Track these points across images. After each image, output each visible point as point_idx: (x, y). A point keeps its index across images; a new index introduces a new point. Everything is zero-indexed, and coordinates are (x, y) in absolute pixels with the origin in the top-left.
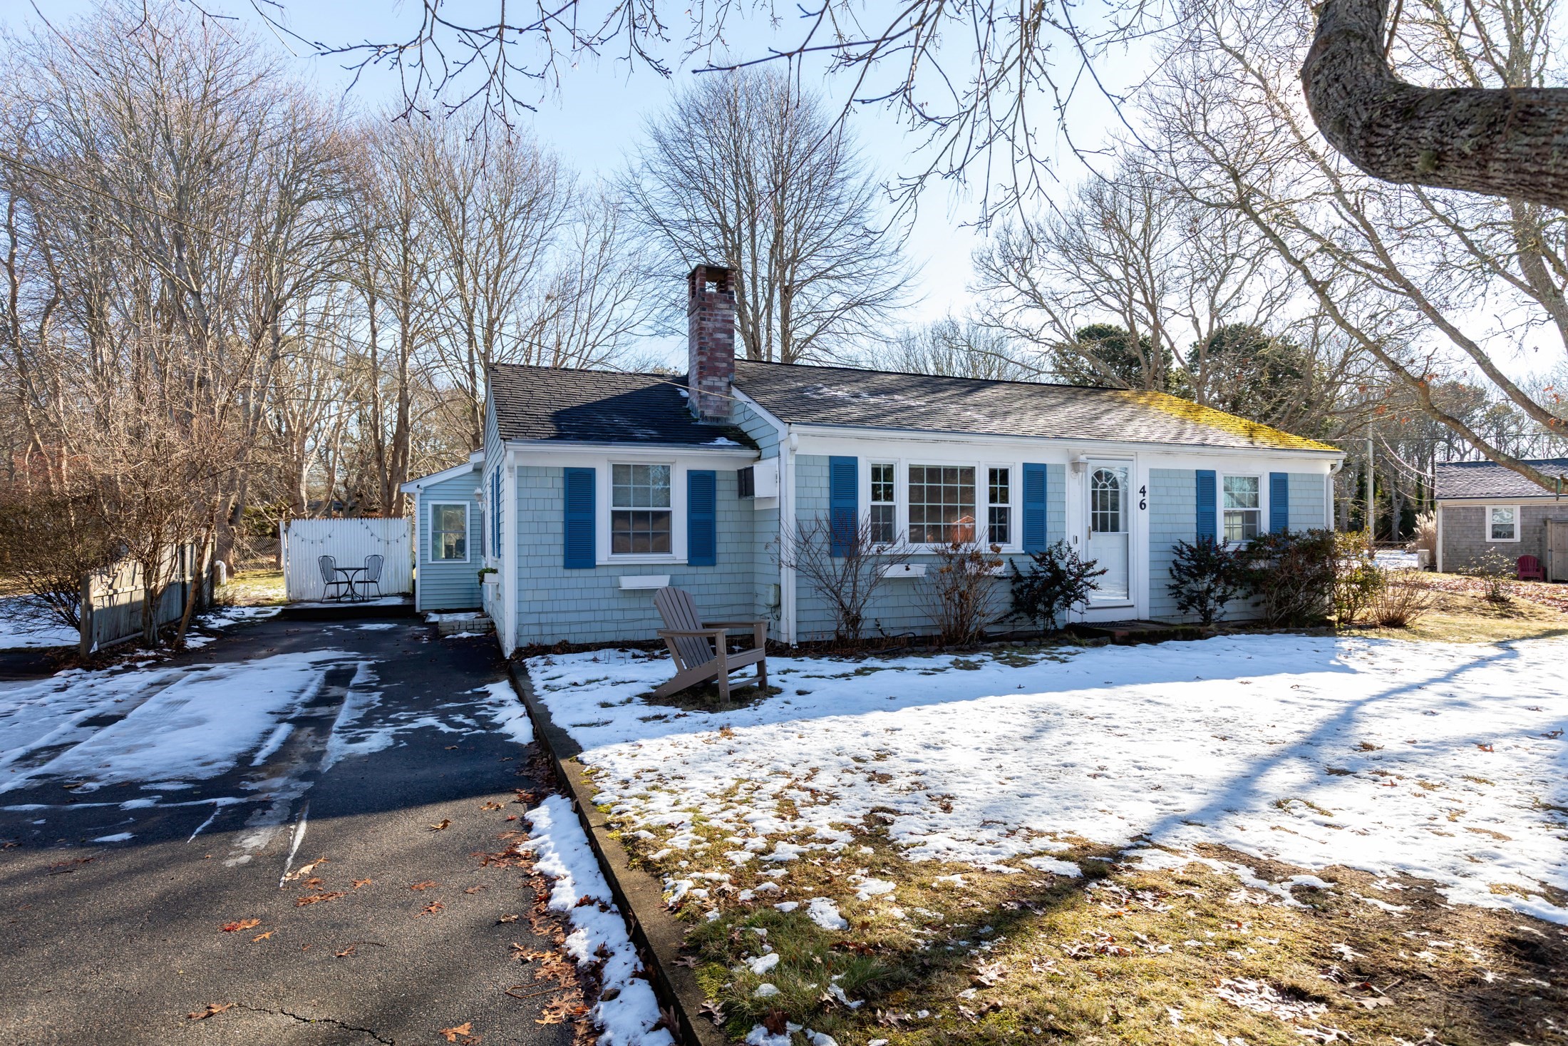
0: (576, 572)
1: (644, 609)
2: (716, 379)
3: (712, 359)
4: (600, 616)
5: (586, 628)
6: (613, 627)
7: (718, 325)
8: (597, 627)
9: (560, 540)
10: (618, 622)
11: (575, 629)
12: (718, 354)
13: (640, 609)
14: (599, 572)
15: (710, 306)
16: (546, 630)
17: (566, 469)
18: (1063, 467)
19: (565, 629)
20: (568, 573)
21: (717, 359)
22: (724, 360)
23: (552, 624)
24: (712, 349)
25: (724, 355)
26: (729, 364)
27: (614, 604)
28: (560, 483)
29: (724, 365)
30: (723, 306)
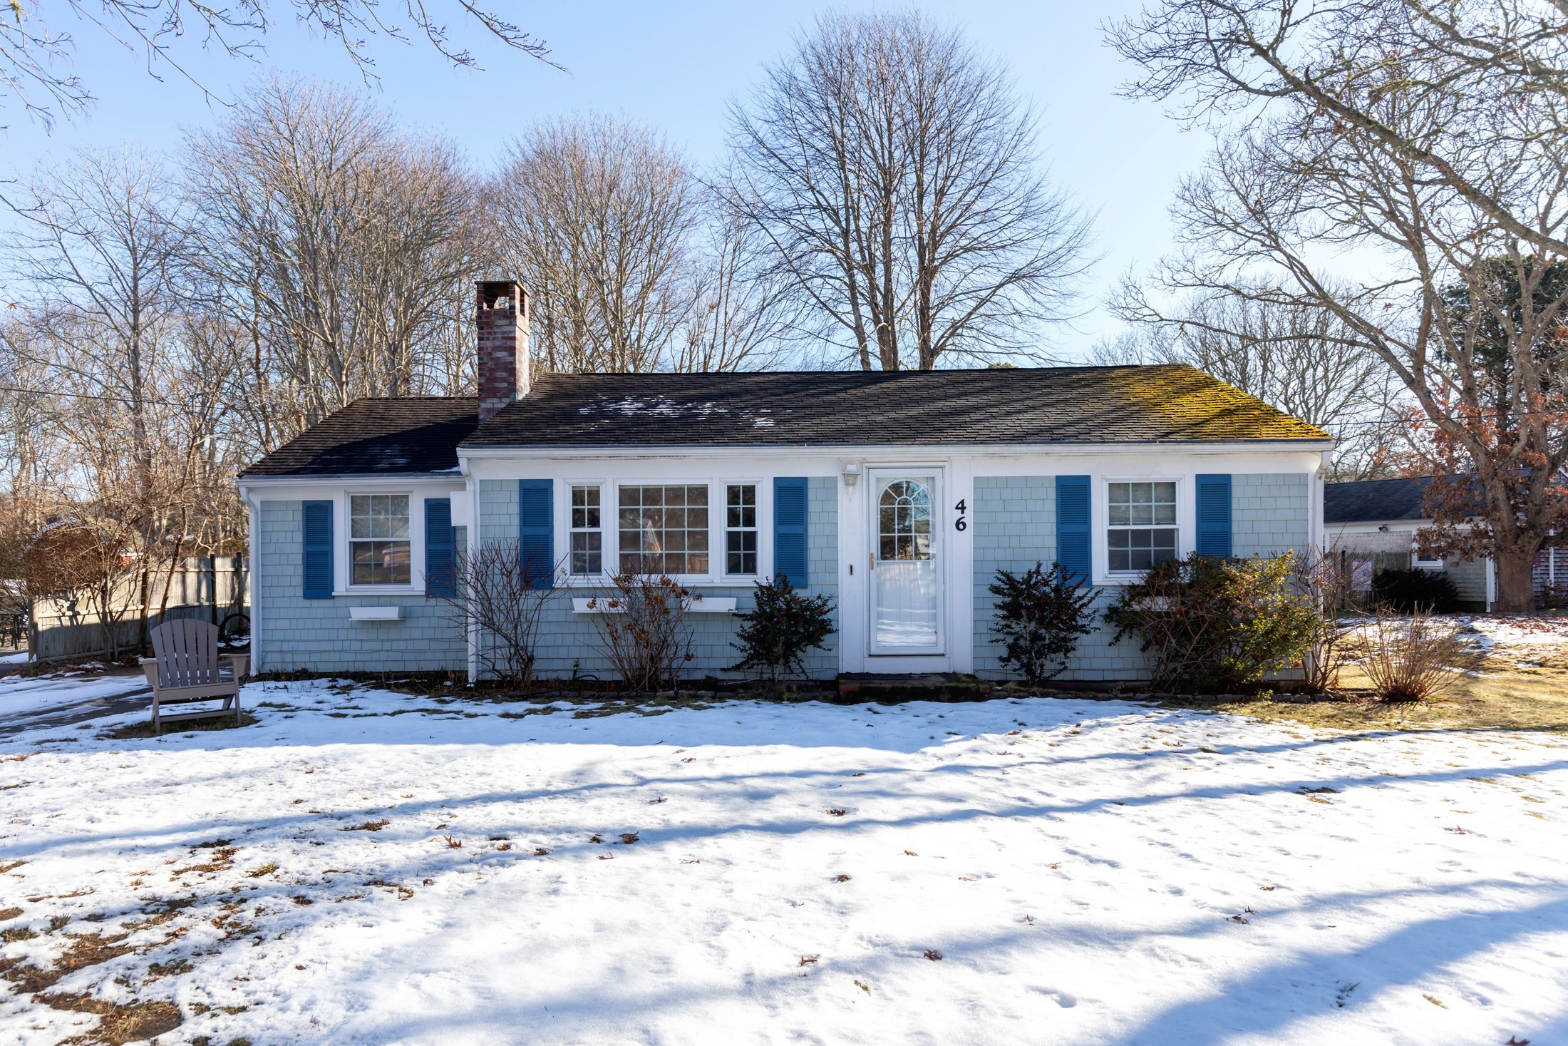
0: (315, 603)
1: (382, 641)
2: (495, 400)
3: (492, 379)
4: (338, 646)
5: (325, 657)
6: (351, 657)
7: (497, 343)
8: (336, 657)
9: (300, 570)
10: (356, 652)
11: (315, 657)
12: (498, 374)
13: (377, 640)
14: (338, 603)
15: (487, 324)
16: (288, 658)
17: (304, 502)
18: (834, 480)
19: (306, 658)
20: (307, 603)
21: (496, 380)
22: (504, 380)
23: (293, 652)
24: (491, 370)
25: (504, 375)
26: (510, 383)
27: (352, 635)
28: (299, 516)
29: (505, 385)
30: (501, 322)
